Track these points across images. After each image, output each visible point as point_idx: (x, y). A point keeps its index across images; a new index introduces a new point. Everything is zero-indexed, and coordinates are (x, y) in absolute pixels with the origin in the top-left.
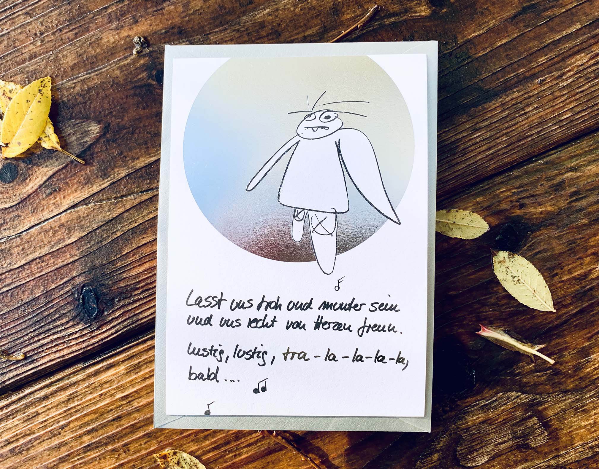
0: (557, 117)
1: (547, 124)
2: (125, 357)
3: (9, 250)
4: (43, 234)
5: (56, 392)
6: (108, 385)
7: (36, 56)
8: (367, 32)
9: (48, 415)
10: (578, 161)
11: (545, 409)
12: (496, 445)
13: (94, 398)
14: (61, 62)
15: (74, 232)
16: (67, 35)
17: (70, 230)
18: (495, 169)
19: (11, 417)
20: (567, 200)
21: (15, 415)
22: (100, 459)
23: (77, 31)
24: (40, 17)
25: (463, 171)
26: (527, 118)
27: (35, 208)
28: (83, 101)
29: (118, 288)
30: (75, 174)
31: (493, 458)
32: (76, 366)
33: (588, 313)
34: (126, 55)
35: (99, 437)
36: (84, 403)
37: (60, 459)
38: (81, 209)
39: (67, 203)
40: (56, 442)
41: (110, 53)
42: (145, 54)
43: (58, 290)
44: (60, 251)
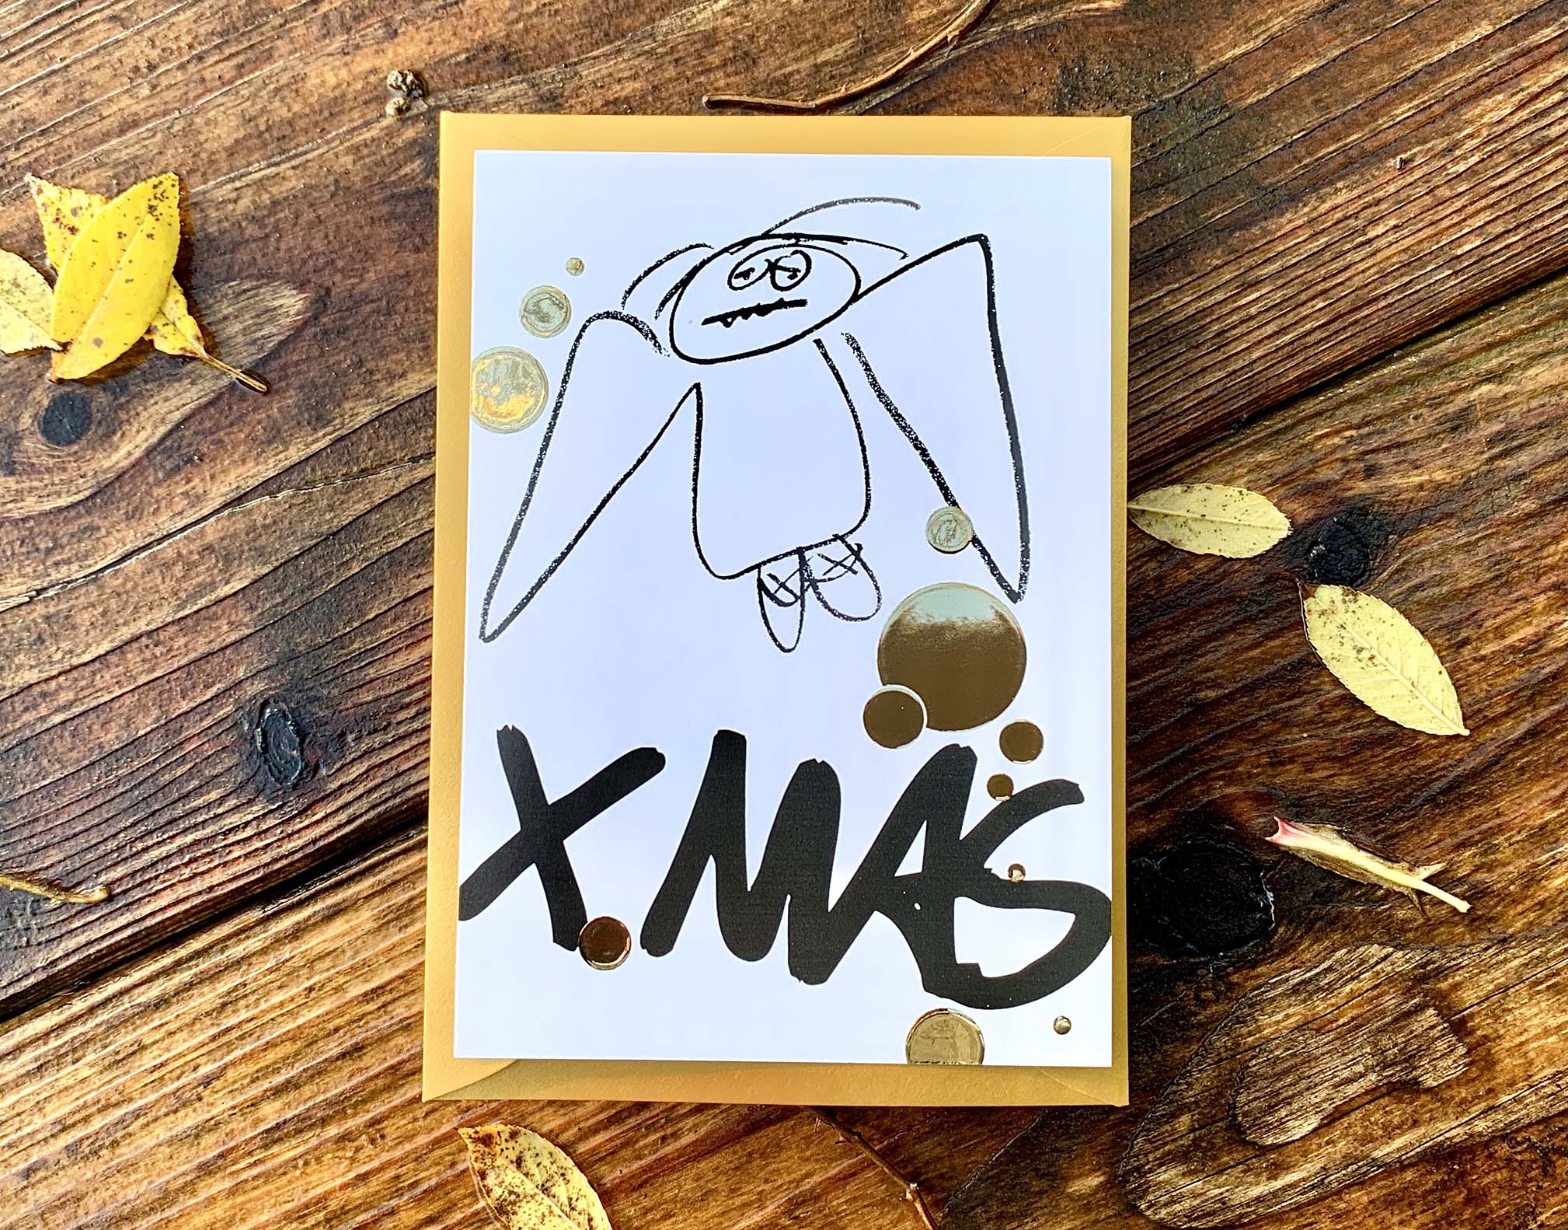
0: (1446, 249)
1: (1424, 267)
2: (372, 886)
3: (67, 617)
4: (157, 572)
5: (190, 986)
6: (328, 962)
7: (135, 124)
8: (970, 51)
9: (168, 1050)
10: (1505, 357)
11: (1456, 987)
12: (1335, 1086)
13: (292, 999)
14: (202, 138)
15: (240, 565)
16: (216, 68)
17: (229, 560)
18: (1299, 379)
19: (69, 1059)
20: (1483, 453)
21: (80, 1053)
22: (306, 1164)
23: (241, 59)
24: (147, 27)
25: (1219, 387)
26: (1373, 254)
27: (136, 509)
28: (259, 234)
29: (355, 706)
30: (240, 417)
31: (1330, 1120)
32: (244, 917)
33: (1552, 735)
34: (369, 117)
35: (306, 1101)
36: (264, 1012)
37: (200, 1167)
38: (259, 506)
39: (219, 493)
40: (189, 1120)
41: (326, 113)
42: (418, 116)
43: (198, 717)
44: (202, 613)
